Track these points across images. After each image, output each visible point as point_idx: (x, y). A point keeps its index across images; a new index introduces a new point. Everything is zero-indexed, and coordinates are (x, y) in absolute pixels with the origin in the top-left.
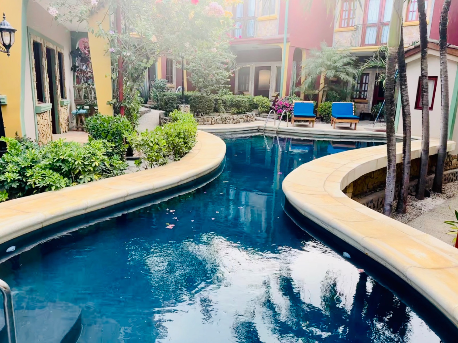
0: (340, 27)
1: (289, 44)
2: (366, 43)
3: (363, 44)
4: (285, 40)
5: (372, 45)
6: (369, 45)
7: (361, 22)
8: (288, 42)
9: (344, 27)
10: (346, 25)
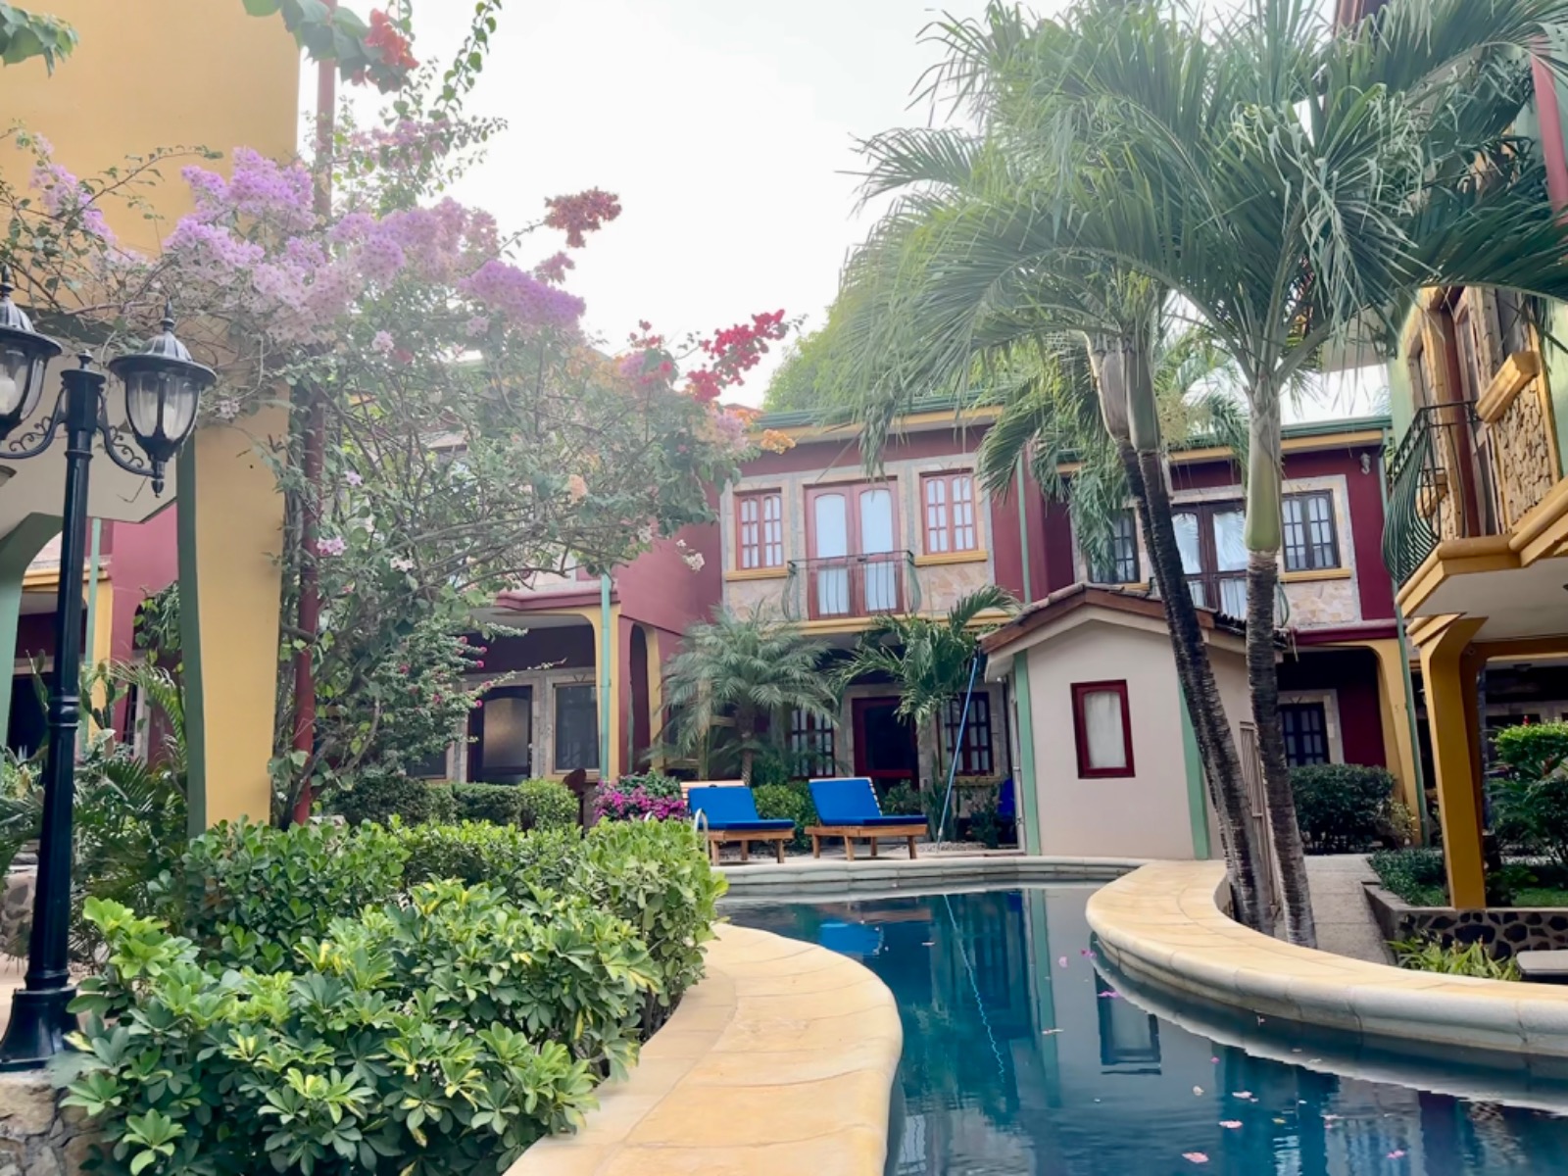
0: (739, 566)
1: (618, 610)
2: (823, 611)
3: (815, 614)
4: (605, 599)
5: (839, 616)
6: (829, 617)
7: (803, 556)
8: (613, 603)
9: (751, 568)
10: (756, 563)
